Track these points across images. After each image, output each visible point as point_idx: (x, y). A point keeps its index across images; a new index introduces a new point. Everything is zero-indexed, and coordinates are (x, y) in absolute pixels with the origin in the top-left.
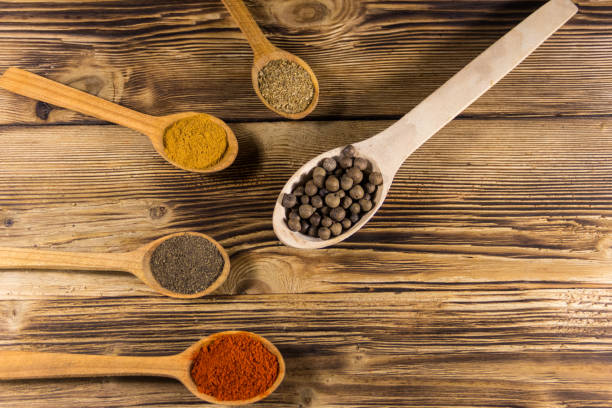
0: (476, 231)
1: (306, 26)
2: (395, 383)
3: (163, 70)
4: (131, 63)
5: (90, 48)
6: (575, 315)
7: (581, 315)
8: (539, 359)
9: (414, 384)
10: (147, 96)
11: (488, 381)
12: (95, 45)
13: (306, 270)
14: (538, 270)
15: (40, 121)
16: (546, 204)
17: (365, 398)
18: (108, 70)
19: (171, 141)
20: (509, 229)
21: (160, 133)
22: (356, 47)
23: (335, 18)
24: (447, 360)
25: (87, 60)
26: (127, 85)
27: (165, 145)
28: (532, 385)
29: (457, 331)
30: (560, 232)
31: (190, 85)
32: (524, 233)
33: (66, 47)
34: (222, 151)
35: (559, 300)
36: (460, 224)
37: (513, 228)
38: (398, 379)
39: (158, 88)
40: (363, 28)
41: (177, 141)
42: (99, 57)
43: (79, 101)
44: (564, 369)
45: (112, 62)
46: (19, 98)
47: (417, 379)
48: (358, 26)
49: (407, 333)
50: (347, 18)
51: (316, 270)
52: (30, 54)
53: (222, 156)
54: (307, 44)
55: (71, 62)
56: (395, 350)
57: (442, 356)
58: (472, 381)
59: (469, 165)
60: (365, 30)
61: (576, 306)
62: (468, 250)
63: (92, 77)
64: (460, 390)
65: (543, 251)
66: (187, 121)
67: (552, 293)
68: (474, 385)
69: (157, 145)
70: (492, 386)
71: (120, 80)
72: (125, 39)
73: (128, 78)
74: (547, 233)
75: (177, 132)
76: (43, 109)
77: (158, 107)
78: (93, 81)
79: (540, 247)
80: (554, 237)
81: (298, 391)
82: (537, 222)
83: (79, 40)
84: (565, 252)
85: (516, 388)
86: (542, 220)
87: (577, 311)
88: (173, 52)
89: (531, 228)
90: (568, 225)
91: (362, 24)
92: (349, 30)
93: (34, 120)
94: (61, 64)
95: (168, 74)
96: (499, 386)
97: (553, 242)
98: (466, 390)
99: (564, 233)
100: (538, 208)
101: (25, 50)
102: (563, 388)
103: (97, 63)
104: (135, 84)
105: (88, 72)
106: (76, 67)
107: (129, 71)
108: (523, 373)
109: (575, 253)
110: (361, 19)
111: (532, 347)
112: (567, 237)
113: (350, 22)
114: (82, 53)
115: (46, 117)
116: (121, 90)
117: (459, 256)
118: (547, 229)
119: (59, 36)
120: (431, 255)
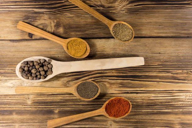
0: (161, 74)
1: (110, 5)
2: (136, 120)
3: (66, 21)
4: (56, 19)
5: (43, 13)
6: (187, 101)
7: (189, 100)
8: (176, 114)
9: (141, 121)
10: (61, 30)
11: (161, 120)
12: (45, 12)
13: (110, 86)
14: (178, 87)
15: (30, 39)
16: (182, 66)
17: (127, 124)
18: (49, 21)
19: (69, 47)
20: (170, 74)
21: (66, 45)
22: (126, 12)
23: (119, 2)
24: (150, 114)
25: (42, 18)
26: (55, 26)
27: (68, 48)
28: (173, 121)
29: (154, 105)
30: (185, 75)
31: (74, 26)
32: (175, 75)
33: (36, 13)
34: (85, 51)
35: (183, 96)
36: (156, 72)
37: (172, 74)
38: (136, 119)
39: (64, 27)
40: (128, 6)
41: (71, 48)
42: (46, 17)
43: (41, 33)
44: (183, 117)
45: (50, 18)
46: (23, 32)
47: (142, 119)
48: (127, 5)
49: (139, 106)
50: (123, 2)
51: (113, 87)
52: (25, 16)
53: (85, 52)
54: (111, 11)
55: (38, 18)
56: (136, 111)
57: (149, 113)
58: (157, 120)
59: (160, 53)
60: (129, 6)
61: (188, 98)
62: (158, 81)
63: (44, 24)
64: (154, 122)
66: (74, 41)
67: (181, 94)
68: (157, 121)
69: (65, 49)
70: (163, 121)
71: (53, 24)
72: (54, 10)
73: (55, 24)
74: (181, 75)
75: (71, 44)
76: (31, 35)
77: (65, 33)
78: (45, 25)
79: (179, 80)
80: (184, 76)
81: (108, 122)
82: (179, 72)
83: (39, 10)
84: (186, 81)
85: (169, 122)
86: (180, 71)
87: (188, 99)
88: (69, 15)
89: (177, 74)
90: (187, 73)
91: (128, 4)
92: (124, 7)
93: (28, 38)
94: (35, 19)
96: (165, 121)
97: (183, 78)
98: (155, 122)
99: (186, 75)
100: (179, 68)
101: (24, 14)
102: (182, 122)
103: (45, 18)
104: (58, 25)
105: (43, 22)
106: (39, 20)
107: (55, 21)
108: (171, 118)
109: (189, 82)
110: (128, 2)
111: (174, 110)
112: (187, 76)
113: (124, 3)
114: (41, 15)
115: (31, 37)
116: (53, 28)
117: (155, 82)
118: (182, 74)
119: (33, 9)
120: (147, 82)
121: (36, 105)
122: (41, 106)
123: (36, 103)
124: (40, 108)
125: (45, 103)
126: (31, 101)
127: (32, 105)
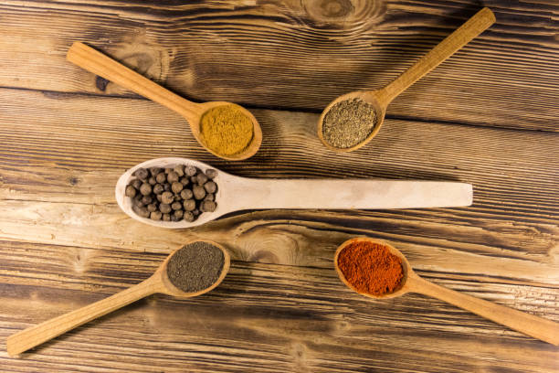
0: (453, 228)
1: (331, 20)
2: (369, 348)
3: (203, 53)
4: (176, 44)
5: (142, 25)
6: (519, 307)
7: (524, 308)
8: (484, 340)
9: (384, 350)
10: (188, 78)
11: (442, 354)
12: (147, 23)
13: (309, 247)
14: (497, 267)
15: (100, 92)
16: (515, 210)
17: (344, 357)
18: (157, 48)
19: (206, 128)
20: (480, 229)
21: (197, 120)
22: (373, 45)
23: (358, 16)
24: (412, 334)
25: (140, 38)
26: (172, 64)
27: (201, 129)
28: (476, 360)
29: (424, 312)
30: (521, 236)
31: (226, 69)
32: (492, 233)
33: (122, 22)
34: (248, 141)
35: (509, 294)
36: (440, 220)
37: (484, 228)
38: (371, 345)
39: (198, 70)
40: (381, 27)
41: (211, 128)
42: (150, 36)
43: (132, 81)
44: (502, 351)
45: (160, 41)
46: (82, 72)
47: (387, 347)
48: (377, 25)
49: (384, 309)
50: (367, 17)
51: (318, 249)
52: (93, 28)
53: (248, 145)
54: (331, 38)
55: (126, 38)
56: (373, 321)
57: (409, 331)
58: (429, 353)
59: (456, 168)
60: (385, 29)
61: (522, 299)
62: (445, 244)
63: (143, 55)
64: (419, 359)
65: (505, 251)
66: (221, 110)
67: (504, 288)
68: (430, 356)
69: (195, 130)
70: (444, 358)
71: (167, 59)
72: (173, 19)
73: (173, 57)
74: (510, 235)
75: (212, 120)
76: (102, 83)
77: (197, 88)
78: (144, 58)
79: (503, 247)
80: (516, 239)
81: (293, 346)
82: (504, 225)
83: (132, 17)
84: (522, 254)
85: (463, 362)
86: (509, 224)
87: (522, 305)
88: (214, 36)
89: (499, 230)
90: (528, 231)
91: (381, 23)
92: (369, 28)
93: (94, 90)
94: (118, 39)
95: (208, 57)
96: (449, 359)
97: (514, 243)
98: (424, 359)
99: (525, 237)
100: (507, 213)
101: (89, 23)
102: (499, 365)
103: (147, 41)
104: (179, 63)
105: (140, 49)
106: (130, 43)
107: (174, 51)
108: (469, 350)
109: (530, 256)
110: (381, 18)
111: (481, 330)
112: (526, 241)
113: (371, 20)
114: (136, 30)
115: (104, 89)
116: (167, 69)
117: (436, 248)
118: (511, 232)
119: (117, 12)
120: (412, 245)
121: (99, 278)
122: (110, 284)
123: (98, 272)
124: (107, 286)
125: (121, 274)
126: (85, 266)
127: (85, 278)
